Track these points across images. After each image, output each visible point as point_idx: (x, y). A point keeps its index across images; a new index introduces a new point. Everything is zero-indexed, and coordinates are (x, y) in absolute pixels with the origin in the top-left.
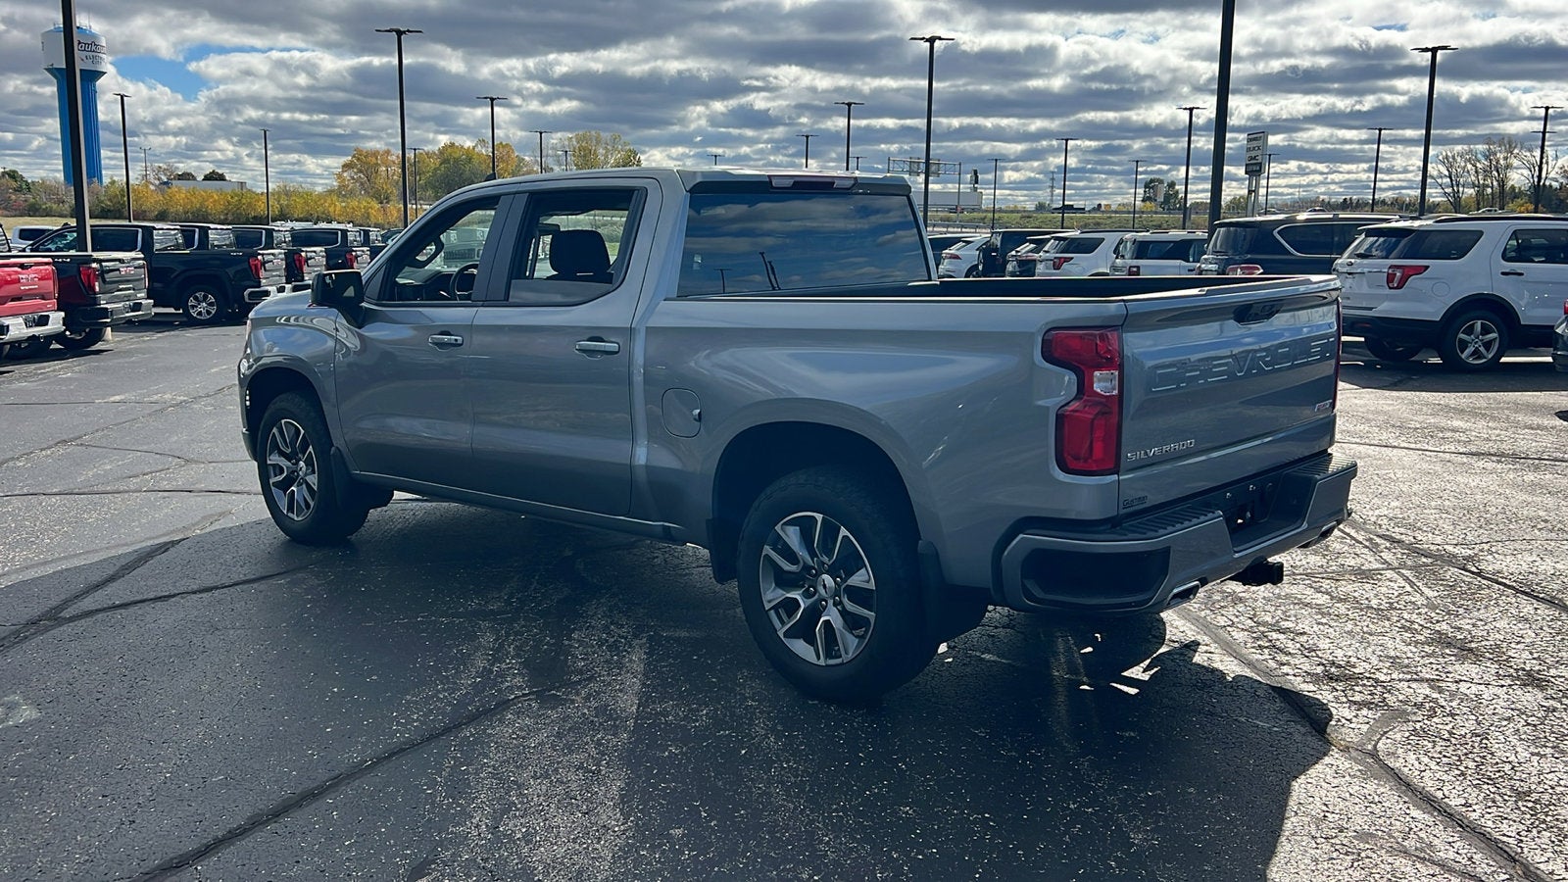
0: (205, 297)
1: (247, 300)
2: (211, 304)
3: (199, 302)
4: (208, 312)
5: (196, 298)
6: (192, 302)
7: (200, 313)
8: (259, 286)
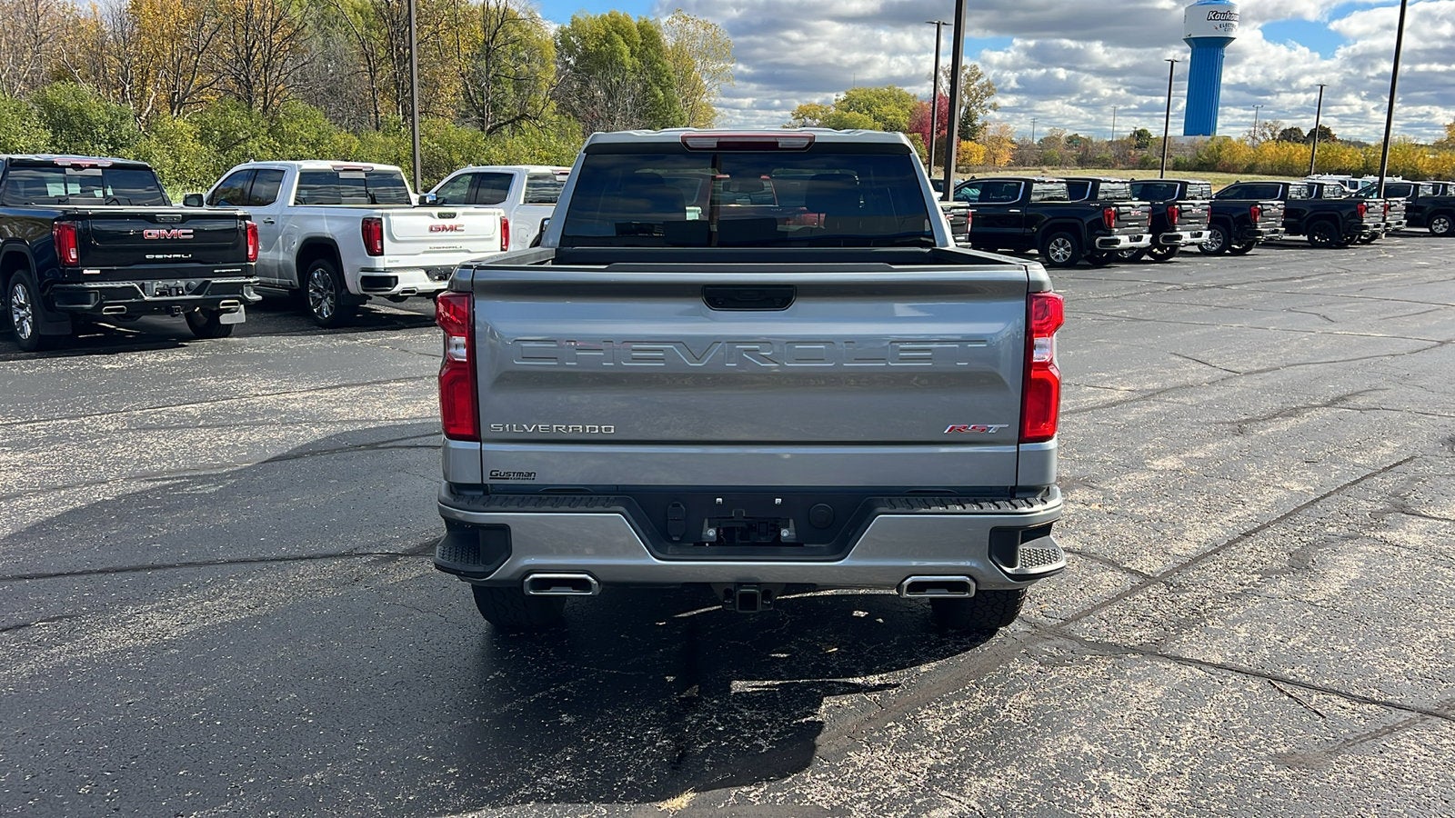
0: (1064, 243)
1: (1097, 246)
2: (1067, 249)
3: (1059, 247)
4: (1065, 256)
5: (1056, 244)
6: (1053, 246)
7: (1058, 257)
8: (1110, 235)
